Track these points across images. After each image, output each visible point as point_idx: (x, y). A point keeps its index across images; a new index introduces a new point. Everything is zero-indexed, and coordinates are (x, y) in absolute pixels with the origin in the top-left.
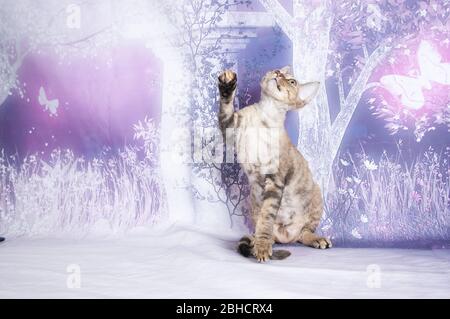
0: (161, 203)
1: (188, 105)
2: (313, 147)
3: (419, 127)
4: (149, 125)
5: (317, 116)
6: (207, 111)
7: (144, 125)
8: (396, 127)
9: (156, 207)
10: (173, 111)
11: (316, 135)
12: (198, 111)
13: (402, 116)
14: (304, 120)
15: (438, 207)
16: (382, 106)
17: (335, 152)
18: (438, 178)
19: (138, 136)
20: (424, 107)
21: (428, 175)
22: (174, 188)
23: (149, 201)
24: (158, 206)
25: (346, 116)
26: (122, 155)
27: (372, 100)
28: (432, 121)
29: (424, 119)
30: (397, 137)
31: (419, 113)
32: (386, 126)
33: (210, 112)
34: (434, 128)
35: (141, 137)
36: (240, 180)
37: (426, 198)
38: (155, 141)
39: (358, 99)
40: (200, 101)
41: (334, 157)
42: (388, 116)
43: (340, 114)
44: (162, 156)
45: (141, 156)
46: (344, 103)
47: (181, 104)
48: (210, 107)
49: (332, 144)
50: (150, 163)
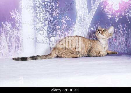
0: (20, 46)
1: (32, 5)
2: (81, 23)
3: (117, 17)
4: (17, 12)
5: (83, 12)
6: (41, 8)
7: (15, 13)
8: (110, 16)
9: (17, 47)
10: (27, 7)
11: (83, 19)
12: (37, 8)
13: (112, 12)
14: (78, 13)
15: (121, 44)
16: (106, 9)
17: (89, 25)
18: (122, 34)
19: (12, 17)
20: (119, 10)
21: (119, 33)
22: (27, 39)
23: (14, 45)
24: (18, 47)
25: (93, 12)
26: (4, 25)
27: (102, 6)
28: (121, 15)
29: (118, 14)
30: (110, 20)
31: (117, 12)
32: (107, 16)
33: (42, 8)
34: (121, 17)
35: (14, 17)
36: (54, 35)
37: (118, 41)
38: (20, 19)
39: (98, 6)
40: (38, 4)
41: (88, 27)
42: (108, 12)
43: (91, 11)
44: (23, 25)
45: (14, 25)
46: (93, 7)
47: (30, 4)
48: (42, 6)
49: (88, 22)
50: (17, 29)
